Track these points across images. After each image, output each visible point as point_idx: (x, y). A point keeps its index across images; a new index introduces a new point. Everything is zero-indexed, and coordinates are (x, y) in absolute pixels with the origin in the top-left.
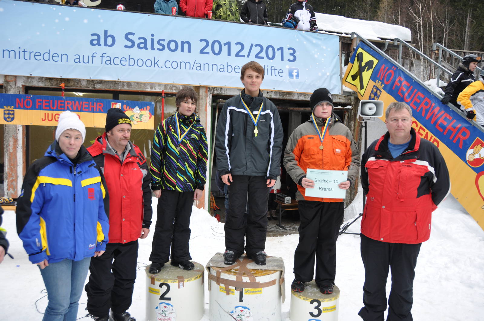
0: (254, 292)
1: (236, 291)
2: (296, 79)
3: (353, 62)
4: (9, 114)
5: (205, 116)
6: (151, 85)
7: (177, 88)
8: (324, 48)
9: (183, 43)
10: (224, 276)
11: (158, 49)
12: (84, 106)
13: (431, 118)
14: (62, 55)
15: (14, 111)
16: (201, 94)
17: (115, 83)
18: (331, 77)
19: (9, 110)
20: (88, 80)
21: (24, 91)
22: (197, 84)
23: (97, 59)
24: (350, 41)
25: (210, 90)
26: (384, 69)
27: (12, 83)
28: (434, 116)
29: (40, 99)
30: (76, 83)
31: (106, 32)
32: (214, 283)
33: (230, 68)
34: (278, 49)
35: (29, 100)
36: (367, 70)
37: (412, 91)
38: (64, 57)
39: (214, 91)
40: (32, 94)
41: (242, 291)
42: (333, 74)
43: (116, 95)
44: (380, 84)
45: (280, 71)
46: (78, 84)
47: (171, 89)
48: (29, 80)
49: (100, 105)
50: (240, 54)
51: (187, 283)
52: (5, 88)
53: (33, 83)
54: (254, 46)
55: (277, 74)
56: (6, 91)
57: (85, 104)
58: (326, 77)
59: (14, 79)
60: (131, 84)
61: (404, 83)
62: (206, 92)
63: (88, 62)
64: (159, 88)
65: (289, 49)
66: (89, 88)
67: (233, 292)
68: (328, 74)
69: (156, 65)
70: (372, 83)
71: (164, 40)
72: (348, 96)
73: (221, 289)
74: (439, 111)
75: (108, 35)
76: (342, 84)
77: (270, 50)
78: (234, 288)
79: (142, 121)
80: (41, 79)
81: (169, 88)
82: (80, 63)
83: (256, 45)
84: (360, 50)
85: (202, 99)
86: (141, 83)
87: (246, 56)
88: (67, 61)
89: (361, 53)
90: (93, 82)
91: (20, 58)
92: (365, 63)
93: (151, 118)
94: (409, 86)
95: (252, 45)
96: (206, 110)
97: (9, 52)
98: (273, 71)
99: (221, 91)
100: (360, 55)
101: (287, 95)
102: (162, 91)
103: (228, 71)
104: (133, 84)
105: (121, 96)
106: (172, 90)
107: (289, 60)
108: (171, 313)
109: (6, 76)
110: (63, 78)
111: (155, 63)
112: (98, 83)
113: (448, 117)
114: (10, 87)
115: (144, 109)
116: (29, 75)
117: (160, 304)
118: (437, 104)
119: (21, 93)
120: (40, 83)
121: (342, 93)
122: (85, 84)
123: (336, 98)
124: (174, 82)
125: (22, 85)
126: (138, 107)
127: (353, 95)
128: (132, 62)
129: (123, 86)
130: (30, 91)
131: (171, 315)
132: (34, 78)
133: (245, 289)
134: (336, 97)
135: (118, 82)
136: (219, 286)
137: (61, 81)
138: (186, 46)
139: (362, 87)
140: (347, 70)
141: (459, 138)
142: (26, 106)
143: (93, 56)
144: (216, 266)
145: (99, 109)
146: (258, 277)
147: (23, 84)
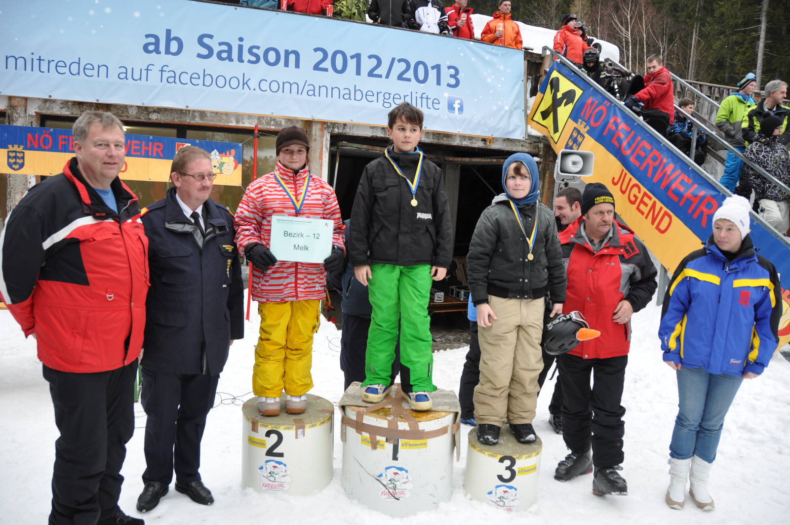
0: (415, 445)
1: (387, 444)
2: (459, 113)
3: (544, 92)
4: (16, 157)
5: (318, 167)
6: (236, 117)
7: (277, 122)
8: (502, 68)
9: (287, 53)
10: (370, 420)
11: (250, 61)
12: (133, 147)
13: (661, 180)
14: (99, 67)
15: (23, 153)
16: (314, 133)
17: (181, 112)
18: (511, 112)
19: (16, 152)
20: (139, 107)
21: (39, 122)
22: (308, 117)
23: (155, 74)
24: (539, 59)
25: (328, 127)
26: (592, 103)
27: (20, 108)
28: (666, 178)
29: (65, 135)
30: (121, 112)
31: (168, 32)
32: (351, 431)
33: (358, 93)
34: (433, 68)
35: (47, 135)
36: (565, 105)
37: (634, 139)
38: (103, 70)
39: (333, 129)
40: (51, 127)
41: (396, 444)
42: (515, 109)
43: (182, 130)
44: (583, 126)
45: (436, 101)
46: (123, 112)
47: (268, 124)
48: (48, 104)
49: (158, 147)
50: (376, 72)
51: (308, 430)
52: (9, 117)
53: (52, 110)
54: (396, 62)
55: (430, 105)
56: (11, 122)
57: (135, 145)
58: (503, 112)
59: (23, 103)
60: (206, 114)
61: (622, 126)
62: (322, 130)
63: (140, 79)
64: (249, 122)
65: (449, 67)
66: (140, 119)
67: (383, 445)
68: (507, 108)
69: (245, 86)
70: (572, 124)
71: (258, 48)
72: (535, 142)
73: (363, 440)
74: (674, 170)
75: (172, 36)
76: (527, 123)
77: (421, 68)
78: (384, 439)
79: (222, 173)
80: (65, 103)
81: (264, 122)
82: (127, 79)
83: (400, 61)
84: (555, 74)
85: (315, 140)
86: (222, 114)
87: (384, 76)
88: (107, 77)
89: (557, 79)
90: (147, 111)
91: (32, 70)
92: (563, 94)
93: (237, 169)
94: (629, 131)
95: (393, 59)
96: (321, 158)
97: (16, 59)
98: (424, 101)
99: (344, 128)
100: (554, 81)
101: (445, 139)
102: (254, 126)
103: (356, 98)
104: (209, 115)
105: (189, 132)
106: (270, 125)
107: (449, 85)
108: (284, 476)
109: (10, 98)
110: (100, 102)
111: (245, 82)
112: (154, 111)
113: (686, 180)
114: (17, 116)
115: (226, 154)
116: (47, 97)
117: (267, 462)
118: (670, 159)
119: (34, 126)
120: (64, 109)
121: (527, 138)
122: (135, 112)
123: (516, 145)
124: (272, 113)
125: (35, 112)
126: (218, 150)
127: (543, 141)
128: (208, 80)
129: (194, 117)
130: (48, 123)
131: (283, 480)
132: (54, 101)
133: (401, 441)
134: (518, 144)
135: (186, 110)
136: (360, 436)
137: (97, 107)
138: (292, 58)
139: (556, 130)
140: (534, 104)
141: (702, 212)
142: (42, 145)
143: (147, 70)
144: (354, 404)
145: (157, 153)
146: (422, 423)
147: (37, 110)
